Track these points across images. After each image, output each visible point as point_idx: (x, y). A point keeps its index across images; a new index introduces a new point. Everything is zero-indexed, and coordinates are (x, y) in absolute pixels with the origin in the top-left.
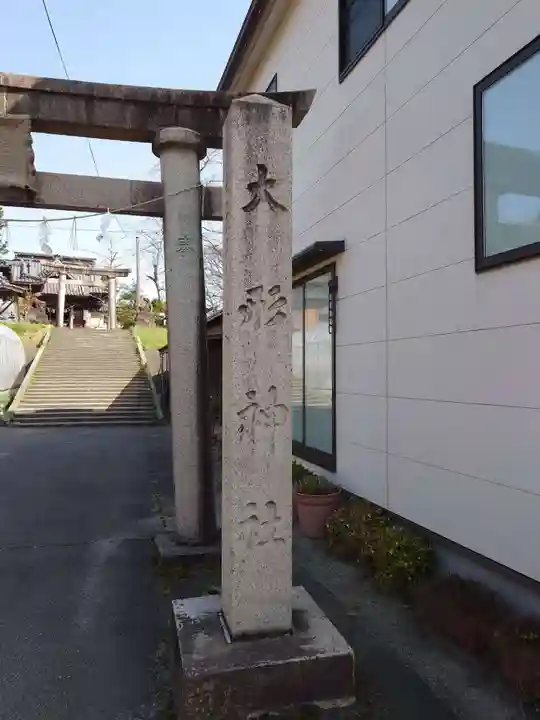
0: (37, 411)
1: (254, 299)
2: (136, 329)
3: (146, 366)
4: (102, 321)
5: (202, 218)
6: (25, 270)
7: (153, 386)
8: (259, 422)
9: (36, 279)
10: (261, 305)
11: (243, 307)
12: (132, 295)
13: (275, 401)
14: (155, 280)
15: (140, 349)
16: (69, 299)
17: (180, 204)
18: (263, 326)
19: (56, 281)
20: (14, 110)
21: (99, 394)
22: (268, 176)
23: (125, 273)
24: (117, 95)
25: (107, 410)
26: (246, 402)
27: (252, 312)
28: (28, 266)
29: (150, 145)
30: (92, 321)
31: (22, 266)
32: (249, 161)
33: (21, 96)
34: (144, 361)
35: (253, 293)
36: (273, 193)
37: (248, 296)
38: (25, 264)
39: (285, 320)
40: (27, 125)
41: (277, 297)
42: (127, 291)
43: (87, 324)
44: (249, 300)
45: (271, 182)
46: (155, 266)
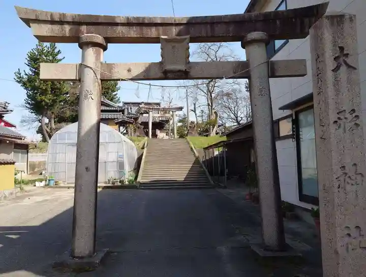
0: (151, 181)
1: (342, 117)
2: (188, 138)
3: (198, 157)
4: (165, 134)
5: (269, 77)
6: (130, 111)
7: (204, 167)
8: (348, 183)
9: (135, 115)
10: (344, 120)
11: (335, 122)
12: (183, 120)
13: (356, 171)
14: (195, 112)
15: (194, 148)
16: (153, 124)
17: (258, 71)
18: (347, 131)
19: (147, 115)
20: (179, 34)
21: (179, 172)
22: (345, 52)
23: (181, 109)
24: (226, 20)
25: (184, 180)
26: (340, 172)
27: (340, 124)
28: (131, 109)
29: (240, 42)
30: (161, 135)
31: (128, 109)
32: (334, 45)
33: (182, 27)
34: (197, 154)
35: (340, 114)
36: (349, 61)
37: (338, 116)
38: (129, 108)
39: (359, 128)
40: (187, 40)
41: (354, 115)
42: (180, 118)
43: (158, 137)
44: (339, 118)
45: (347, 55)
46: (195, 104)
